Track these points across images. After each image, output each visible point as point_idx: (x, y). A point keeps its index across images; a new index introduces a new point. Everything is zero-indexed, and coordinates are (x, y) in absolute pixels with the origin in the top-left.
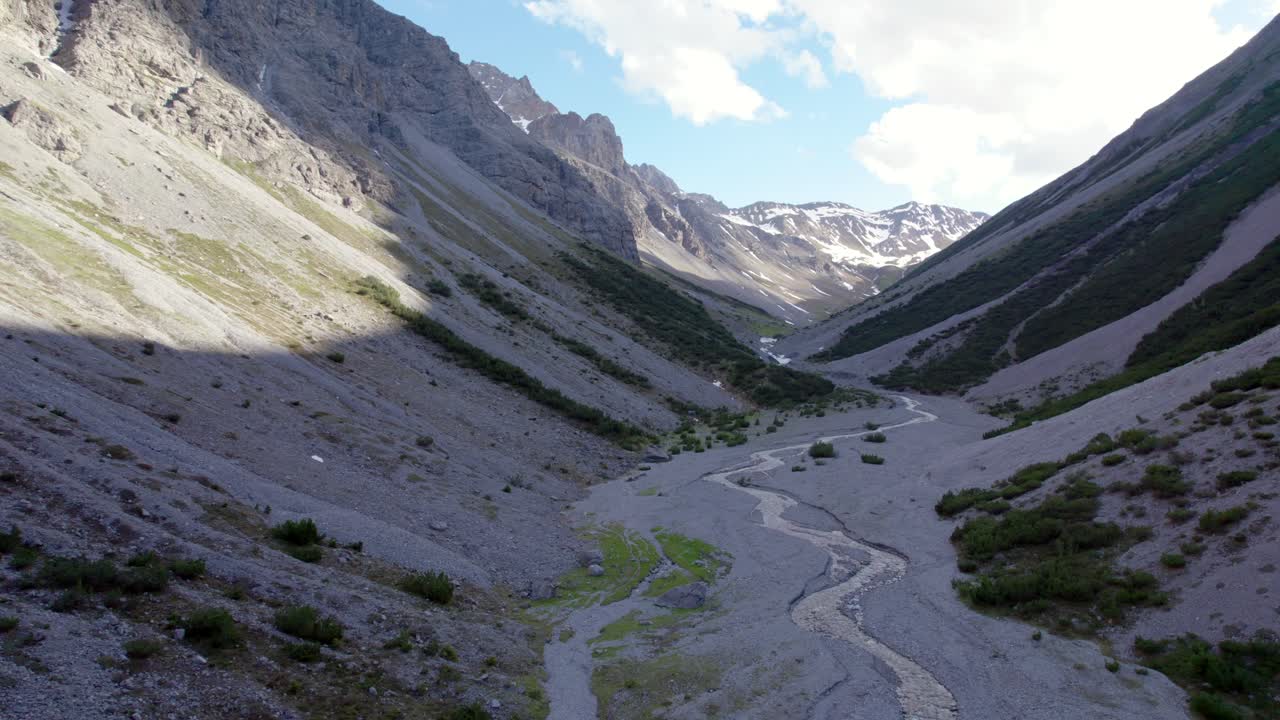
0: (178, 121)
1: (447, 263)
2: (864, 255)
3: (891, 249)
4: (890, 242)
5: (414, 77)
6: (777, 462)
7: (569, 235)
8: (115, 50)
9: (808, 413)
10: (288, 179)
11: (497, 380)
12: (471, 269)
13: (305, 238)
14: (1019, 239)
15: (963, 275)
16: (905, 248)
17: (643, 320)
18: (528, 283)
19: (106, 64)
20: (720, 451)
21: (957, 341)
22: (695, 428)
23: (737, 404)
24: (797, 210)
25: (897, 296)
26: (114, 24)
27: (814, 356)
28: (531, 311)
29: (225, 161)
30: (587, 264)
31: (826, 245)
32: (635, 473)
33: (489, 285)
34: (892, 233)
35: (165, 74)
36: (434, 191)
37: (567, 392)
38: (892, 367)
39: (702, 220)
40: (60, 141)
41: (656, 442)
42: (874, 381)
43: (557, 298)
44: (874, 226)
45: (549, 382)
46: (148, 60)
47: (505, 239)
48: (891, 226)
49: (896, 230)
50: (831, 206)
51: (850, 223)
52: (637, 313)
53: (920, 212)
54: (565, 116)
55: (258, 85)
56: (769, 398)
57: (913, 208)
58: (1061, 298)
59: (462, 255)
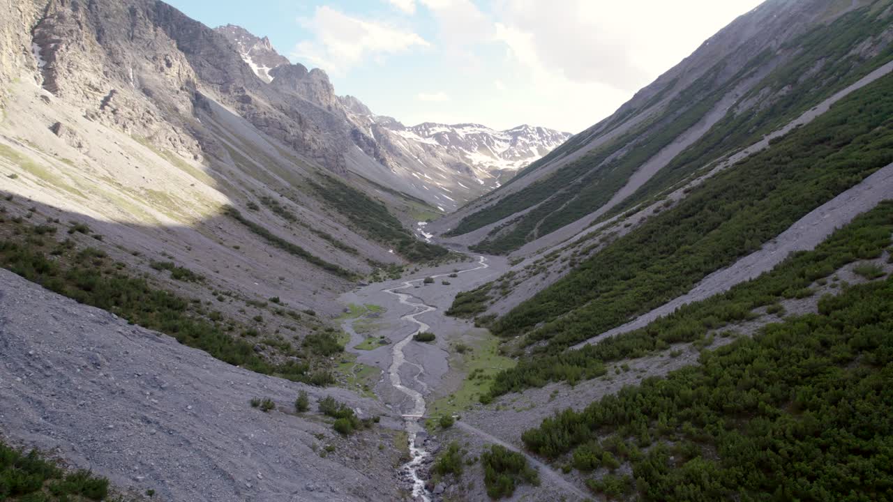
0: (108, 117)
1: (253, 191)
2: (493, 160)
3: (510, 156)
4: (510, 151)
5: (207, 61)
6: (411, 285)
7: (310, 166)
8: (73, 80)
9: (432, 265)
10: (165, 146)
11: (292, 253)
12: (264, 194)
13: (192, 185)
14: (555, 170)
15: (525, 189)
16: (519, 156)
17: (353, 218)
18: (292, 199)
19: (70, 88)
20: (389, 282)
21: (512, 228)
22: (380, 273)
23: (400, 261)
24: (451, 128)
25: (491, 200)
26: (69, 63)
27: (445, 234)
28: (298, 216)
29: (133, 137)
30: (322, 185)
31: (469, 153)
32: (355, 290)
33: (275, 203)
34: (511, 145)
35: (97, 90)
36: (234, 143)
37: (323, 258)
38: (479, 241)
39: (387, 138)
40: (79, 143)
41: (362, 279)
42: (470, 248)
43: (308, 207)
44: (499, 140)
45: (314, 254)
46: (88, 83)
47: (276, 172)
48: (511, 141)
49: (514, 143)
50: (473, 126)
51: (485, 138)
52: (350, 214)
53: (530, 132)
54: (295, 66)
55: (132, 83)
56: (416, 258)
57: (526, 129)
58: (564, 206)
59: (259, 185)
